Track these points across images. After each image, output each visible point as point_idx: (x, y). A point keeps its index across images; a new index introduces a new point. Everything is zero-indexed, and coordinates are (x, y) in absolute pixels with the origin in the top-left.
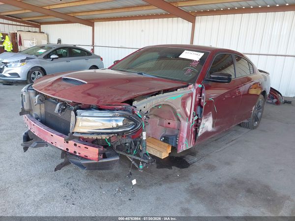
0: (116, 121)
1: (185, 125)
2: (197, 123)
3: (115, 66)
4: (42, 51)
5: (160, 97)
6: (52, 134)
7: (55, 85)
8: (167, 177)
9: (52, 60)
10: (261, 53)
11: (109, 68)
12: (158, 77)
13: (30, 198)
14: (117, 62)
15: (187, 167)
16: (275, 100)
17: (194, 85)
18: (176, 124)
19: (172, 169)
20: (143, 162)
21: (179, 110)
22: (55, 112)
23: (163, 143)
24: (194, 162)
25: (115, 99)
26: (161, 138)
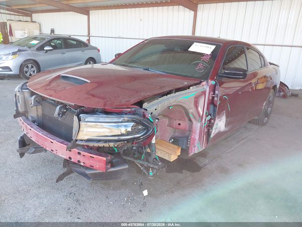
0: (126, 126)
1: (197, 126)
2: (210, 123)
3: (117, 60)
4: (35, 42)
5: (172, 97)
6: (52, 141)
7: (54, 84)
8: (179, 183)
9: (46, 52)
10: (266, 44)
11: (110, 63)
12: (167, 73)
13: (30, 212)
14: (118, 56)
15: (199, 171)
16: (282, 93)
17: (207, 82)
18: (188, 125)
19: (182, 173)
20: (153, 168)
21: (192, 110)
22: (55, 116)
23: (172, 145)
24: (205, 165)
25: (123, 102)
26: (170, 140)
